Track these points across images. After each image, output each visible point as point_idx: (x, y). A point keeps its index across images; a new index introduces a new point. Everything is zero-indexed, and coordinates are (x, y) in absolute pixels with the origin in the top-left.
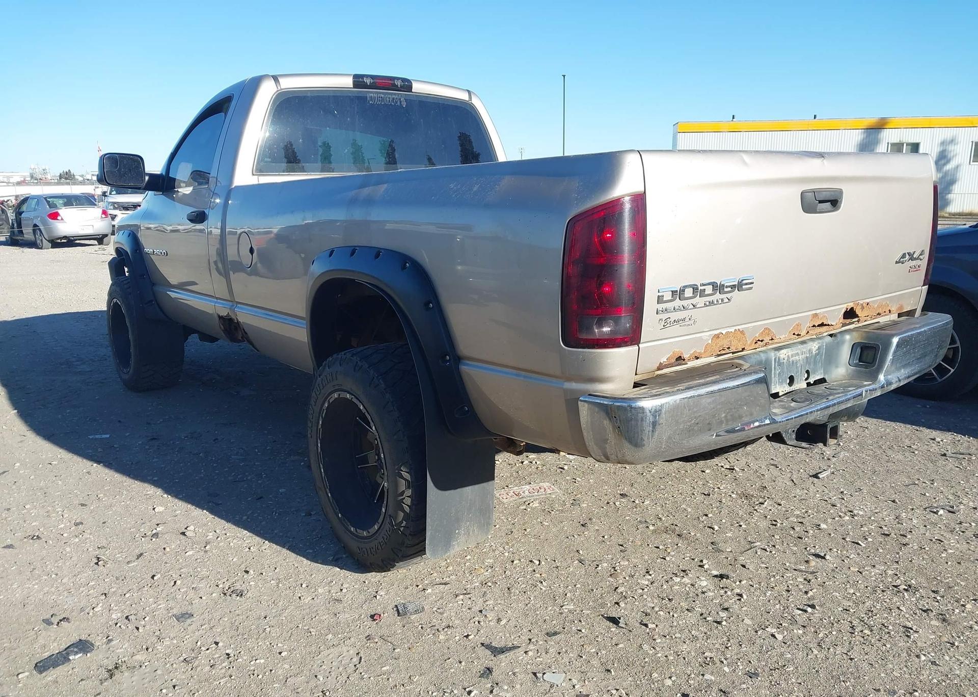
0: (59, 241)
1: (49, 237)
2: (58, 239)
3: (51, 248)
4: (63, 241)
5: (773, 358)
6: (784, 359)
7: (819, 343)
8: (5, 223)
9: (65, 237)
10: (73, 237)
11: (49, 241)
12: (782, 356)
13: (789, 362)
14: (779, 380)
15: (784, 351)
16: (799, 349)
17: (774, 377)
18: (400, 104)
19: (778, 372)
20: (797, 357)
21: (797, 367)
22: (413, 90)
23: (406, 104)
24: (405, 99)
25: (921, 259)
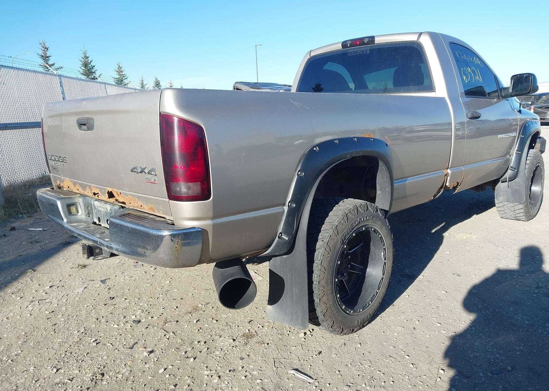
5: (92, 203)
13: (98, 209)
14: (96, 216)
16: (102, 205)
17: (94, 213)
18: (366, 53)
19: (95, 211)
20: (101, 208)
21: (101, 214)
22: (375, 43)
23: (369, 52)
24: (369, 49)
25: (155, 175)
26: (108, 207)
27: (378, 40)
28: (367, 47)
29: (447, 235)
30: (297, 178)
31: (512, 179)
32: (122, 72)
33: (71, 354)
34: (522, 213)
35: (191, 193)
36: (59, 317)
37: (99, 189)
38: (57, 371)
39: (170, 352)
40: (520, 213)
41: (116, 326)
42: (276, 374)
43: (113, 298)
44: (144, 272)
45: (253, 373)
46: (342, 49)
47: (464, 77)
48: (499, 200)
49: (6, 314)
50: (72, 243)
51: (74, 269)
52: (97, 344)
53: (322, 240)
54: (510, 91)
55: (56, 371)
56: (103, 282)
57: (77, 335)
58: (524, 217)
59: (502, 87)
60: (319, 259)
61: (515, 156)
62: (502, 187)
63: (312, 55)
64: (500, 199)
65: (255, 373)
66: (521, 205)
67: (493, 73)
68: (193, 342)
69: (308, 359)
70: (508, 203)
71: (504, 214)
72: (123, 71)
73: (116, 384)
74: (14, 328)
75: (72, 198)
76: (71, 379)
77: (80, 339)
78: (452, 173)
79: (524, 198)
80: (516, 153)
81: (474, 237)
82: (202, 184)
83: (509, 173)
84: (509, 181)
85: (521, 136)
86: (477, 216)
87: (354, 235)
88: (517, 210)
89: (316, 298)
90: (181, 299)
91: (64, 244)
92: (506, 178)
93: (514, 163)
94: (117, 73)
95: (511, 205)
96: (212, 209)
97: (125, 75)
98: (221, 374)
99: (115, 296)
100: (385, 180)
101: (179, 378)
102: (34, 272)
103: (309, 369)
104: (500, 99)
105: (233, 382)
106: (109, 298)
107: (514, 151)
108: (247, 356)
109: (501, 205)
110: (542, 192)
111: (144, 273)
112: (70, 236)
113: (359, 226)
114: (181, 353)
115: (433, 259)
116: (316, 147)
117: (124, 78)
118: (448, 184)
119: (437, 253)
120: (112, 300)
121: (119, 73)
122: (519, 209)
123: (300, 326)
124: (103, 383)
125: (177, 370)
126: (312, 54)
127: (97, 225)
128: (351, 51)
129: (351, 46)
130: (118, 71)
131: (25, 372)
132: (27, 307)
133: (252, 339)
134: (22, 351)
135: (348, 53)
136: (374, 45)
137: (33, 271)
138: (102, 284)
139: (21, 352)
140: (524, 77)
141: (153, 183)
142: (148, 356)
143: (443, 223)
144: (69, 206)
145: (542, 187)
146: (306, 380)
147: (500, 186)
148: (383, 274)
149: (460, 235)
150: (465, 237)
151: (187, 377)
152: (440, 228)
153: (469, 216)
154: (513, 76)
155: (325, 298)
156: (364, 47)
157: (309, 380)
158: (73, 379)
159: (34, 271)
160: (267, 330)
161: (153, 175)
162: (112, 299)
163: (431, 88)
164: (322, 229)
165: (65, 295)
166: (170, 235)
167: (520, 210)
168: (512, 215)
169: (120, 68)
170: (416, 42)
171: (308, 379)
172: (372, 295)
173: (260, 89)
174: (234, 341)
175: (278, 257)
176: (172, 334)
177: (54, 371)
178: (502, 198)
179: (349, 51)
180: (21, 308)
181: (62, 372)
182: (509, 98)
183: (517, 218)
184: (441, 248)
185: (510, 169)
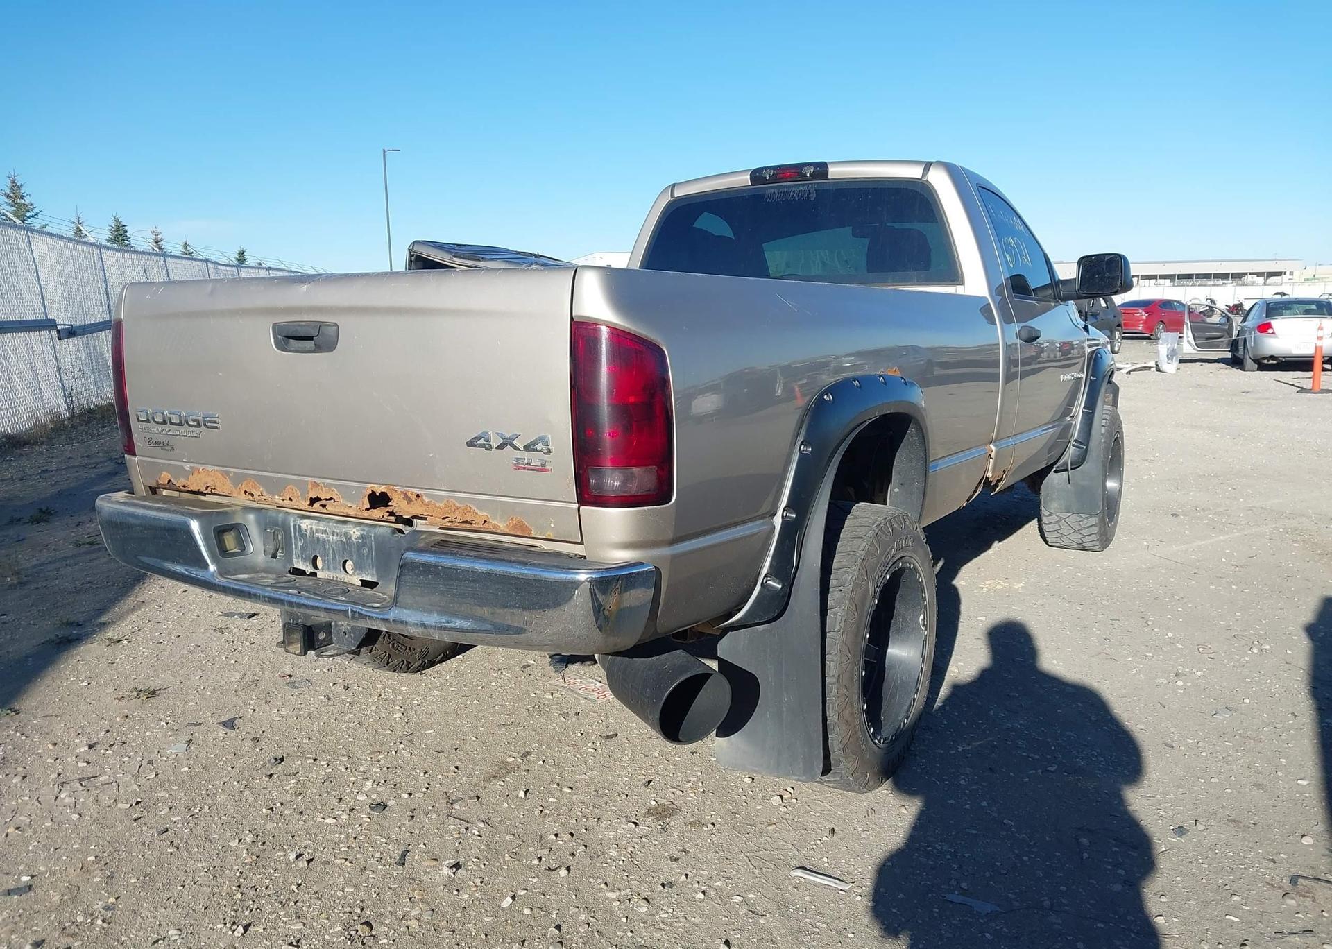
0: (1265, 361)
1: (1254, 356)
2: (1265, 358)
3: (1258, 370)
4: (1271, 362)
5: (292, 524)
6: (306, 531)
7: (364, 530)
8: (1226, 335)
9: (1272, 357)
10: (1284, 357)
11: (1254, 361)
12: (303, 526)
13: (313, 537)
14: (302, 554)
15: (307, 521)
16: (328, 526)
17: (296, 548)
18: (808, 197)
19: (300, 543)
20: (325, 536)
21: (325, 548)
22: (829, 177)
23: (815, 196)
24: (815, 190)
25: (546, 451)
26: (354, 530)
27: (834, 172)
28: (810, 186)
29: (960, 583)
30: (799, 457)
31: (1077, 464)
32: (22, 197)
33: (256, 890)
34: (1094, 535)
35: (633, 488)
36: (162, 813)
37: (335, 488)
38: (246, 928)
39: (502, 861)
40: (1090, 535)
41: (330, 821)
42: (764, 881)
43: (282, 760)
44: (323, 697)
45: (716, 884)
46: (752, 185)
47: (1008, 256)
48: (1051, 509)
49: (8, 820)
50: (77, 639)
51: (126, 700)
52: (308, 864)
53: (840, 588)
54: (1078, 286)
55: (242, 931)
56: (229, 724)
57: (242, 849)
58: (1097, 543)
59: (1059, 279)
60: (837, 628)
61: (1082, 418)
62: (1056, 481)
63: (677, 194)
64: (1052, 507)
65: (719, 884)
66: (1093, 519)
67: (1042, 250)
68: (541, 837)
69: (814, 846)
70: (1069, 514)
71: (1059, 539)
72: (25, 194)
73: (416, 941)
74: (56, 849)
75: (226, 512)
76: (294, 944)
77: (258, 857)
78: (997, 452)
79: (1101, 504)
80: (1083, 412)
81: (1018, 586)
82: (661, 468)
83: (1070, 454)
84: (1072, 469)
85: (1091, 378)
86: (1000, 543)
87: (888, 577)
88: (1085, 528)
89: (831, 711)
90: (456, 749)
91: (56, 644)
92: (1066, 464)
93: (1079, 431)
94: (8, 201)
95: (1074, 517)
96: (674, 523)
97: (31, 207)
98: (647, 893)
99: (284, 755)
100: (914, 464)
101: (556, 912)
102: (17, 714)
103: (827, 865)
104: (1058, 301)
105: (683, 907)
106: (273, 761)
107: (1079, 409)
108: (684, 853)
109: (1055, 518)
110: (1120, 490)
111: (325, 700)
112: (63, 623)
113: (896, 559)
114: (529, 862)
115: (959, 633)
116: (827, 394)
117: (28, 214)
118: (989, 475)
119: (961, 620)
120: (280, 765)
121: (14, 201)
122: (1088, 527)
123: (799, 776)
124: (380, 943)
125: (543, 897)
126: (679, 193)
127: (308, 576)
128: (772, 191)
129: (774, 179)
130: (12, 195)
131: (160, 942)
132: (57, 798)
133: (673, 818)
134: (117, 899)
135: (766, 196)
136: (826, 183)
137: (14, 714)
138: (228, 730)
139: (115, 900)
140: (1106, 259)
141: (538, 470)
142: (452, 875)
143: (940, 559)
144: (220, 532)
145: (1121, 481)
146: (834, 885)
147: (1054, 480)
148: (923, 662)
149: (987, 583)
150: (999, 587)
151: (572, 910)
152: (940, 570)
153: (986, 546)
154: (1083, 258)
155: (848, 712)
156: (803, 185)
157: (840, 885)
158: (298, 941)
159: (18, 712)
160: (695, 798)
161: (540, 451)
162: (280, 763)
163: (954, 276)
164: (834, 566)
165: (144, 763)
166: (590, 582)
167: (1091, 529)
168: (1075, 540)
169: (15, 186)
170: (921, 181)
171: (837, 884)
172: (907, 705)
173: (479, 260)
174: (636, 826)
175: (742, 630)
176: (482, 825)
177: (238, 933)
178: (1056, 505)
179: (767, 192)
180: (41, 802)
181: (260, 931)
182: (1069, 302)
183: (1084, 544)
184: (963, 608)
185: (1073, 445)
